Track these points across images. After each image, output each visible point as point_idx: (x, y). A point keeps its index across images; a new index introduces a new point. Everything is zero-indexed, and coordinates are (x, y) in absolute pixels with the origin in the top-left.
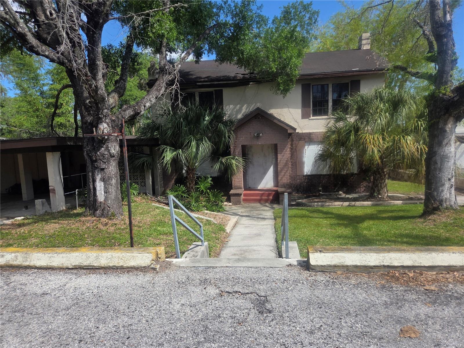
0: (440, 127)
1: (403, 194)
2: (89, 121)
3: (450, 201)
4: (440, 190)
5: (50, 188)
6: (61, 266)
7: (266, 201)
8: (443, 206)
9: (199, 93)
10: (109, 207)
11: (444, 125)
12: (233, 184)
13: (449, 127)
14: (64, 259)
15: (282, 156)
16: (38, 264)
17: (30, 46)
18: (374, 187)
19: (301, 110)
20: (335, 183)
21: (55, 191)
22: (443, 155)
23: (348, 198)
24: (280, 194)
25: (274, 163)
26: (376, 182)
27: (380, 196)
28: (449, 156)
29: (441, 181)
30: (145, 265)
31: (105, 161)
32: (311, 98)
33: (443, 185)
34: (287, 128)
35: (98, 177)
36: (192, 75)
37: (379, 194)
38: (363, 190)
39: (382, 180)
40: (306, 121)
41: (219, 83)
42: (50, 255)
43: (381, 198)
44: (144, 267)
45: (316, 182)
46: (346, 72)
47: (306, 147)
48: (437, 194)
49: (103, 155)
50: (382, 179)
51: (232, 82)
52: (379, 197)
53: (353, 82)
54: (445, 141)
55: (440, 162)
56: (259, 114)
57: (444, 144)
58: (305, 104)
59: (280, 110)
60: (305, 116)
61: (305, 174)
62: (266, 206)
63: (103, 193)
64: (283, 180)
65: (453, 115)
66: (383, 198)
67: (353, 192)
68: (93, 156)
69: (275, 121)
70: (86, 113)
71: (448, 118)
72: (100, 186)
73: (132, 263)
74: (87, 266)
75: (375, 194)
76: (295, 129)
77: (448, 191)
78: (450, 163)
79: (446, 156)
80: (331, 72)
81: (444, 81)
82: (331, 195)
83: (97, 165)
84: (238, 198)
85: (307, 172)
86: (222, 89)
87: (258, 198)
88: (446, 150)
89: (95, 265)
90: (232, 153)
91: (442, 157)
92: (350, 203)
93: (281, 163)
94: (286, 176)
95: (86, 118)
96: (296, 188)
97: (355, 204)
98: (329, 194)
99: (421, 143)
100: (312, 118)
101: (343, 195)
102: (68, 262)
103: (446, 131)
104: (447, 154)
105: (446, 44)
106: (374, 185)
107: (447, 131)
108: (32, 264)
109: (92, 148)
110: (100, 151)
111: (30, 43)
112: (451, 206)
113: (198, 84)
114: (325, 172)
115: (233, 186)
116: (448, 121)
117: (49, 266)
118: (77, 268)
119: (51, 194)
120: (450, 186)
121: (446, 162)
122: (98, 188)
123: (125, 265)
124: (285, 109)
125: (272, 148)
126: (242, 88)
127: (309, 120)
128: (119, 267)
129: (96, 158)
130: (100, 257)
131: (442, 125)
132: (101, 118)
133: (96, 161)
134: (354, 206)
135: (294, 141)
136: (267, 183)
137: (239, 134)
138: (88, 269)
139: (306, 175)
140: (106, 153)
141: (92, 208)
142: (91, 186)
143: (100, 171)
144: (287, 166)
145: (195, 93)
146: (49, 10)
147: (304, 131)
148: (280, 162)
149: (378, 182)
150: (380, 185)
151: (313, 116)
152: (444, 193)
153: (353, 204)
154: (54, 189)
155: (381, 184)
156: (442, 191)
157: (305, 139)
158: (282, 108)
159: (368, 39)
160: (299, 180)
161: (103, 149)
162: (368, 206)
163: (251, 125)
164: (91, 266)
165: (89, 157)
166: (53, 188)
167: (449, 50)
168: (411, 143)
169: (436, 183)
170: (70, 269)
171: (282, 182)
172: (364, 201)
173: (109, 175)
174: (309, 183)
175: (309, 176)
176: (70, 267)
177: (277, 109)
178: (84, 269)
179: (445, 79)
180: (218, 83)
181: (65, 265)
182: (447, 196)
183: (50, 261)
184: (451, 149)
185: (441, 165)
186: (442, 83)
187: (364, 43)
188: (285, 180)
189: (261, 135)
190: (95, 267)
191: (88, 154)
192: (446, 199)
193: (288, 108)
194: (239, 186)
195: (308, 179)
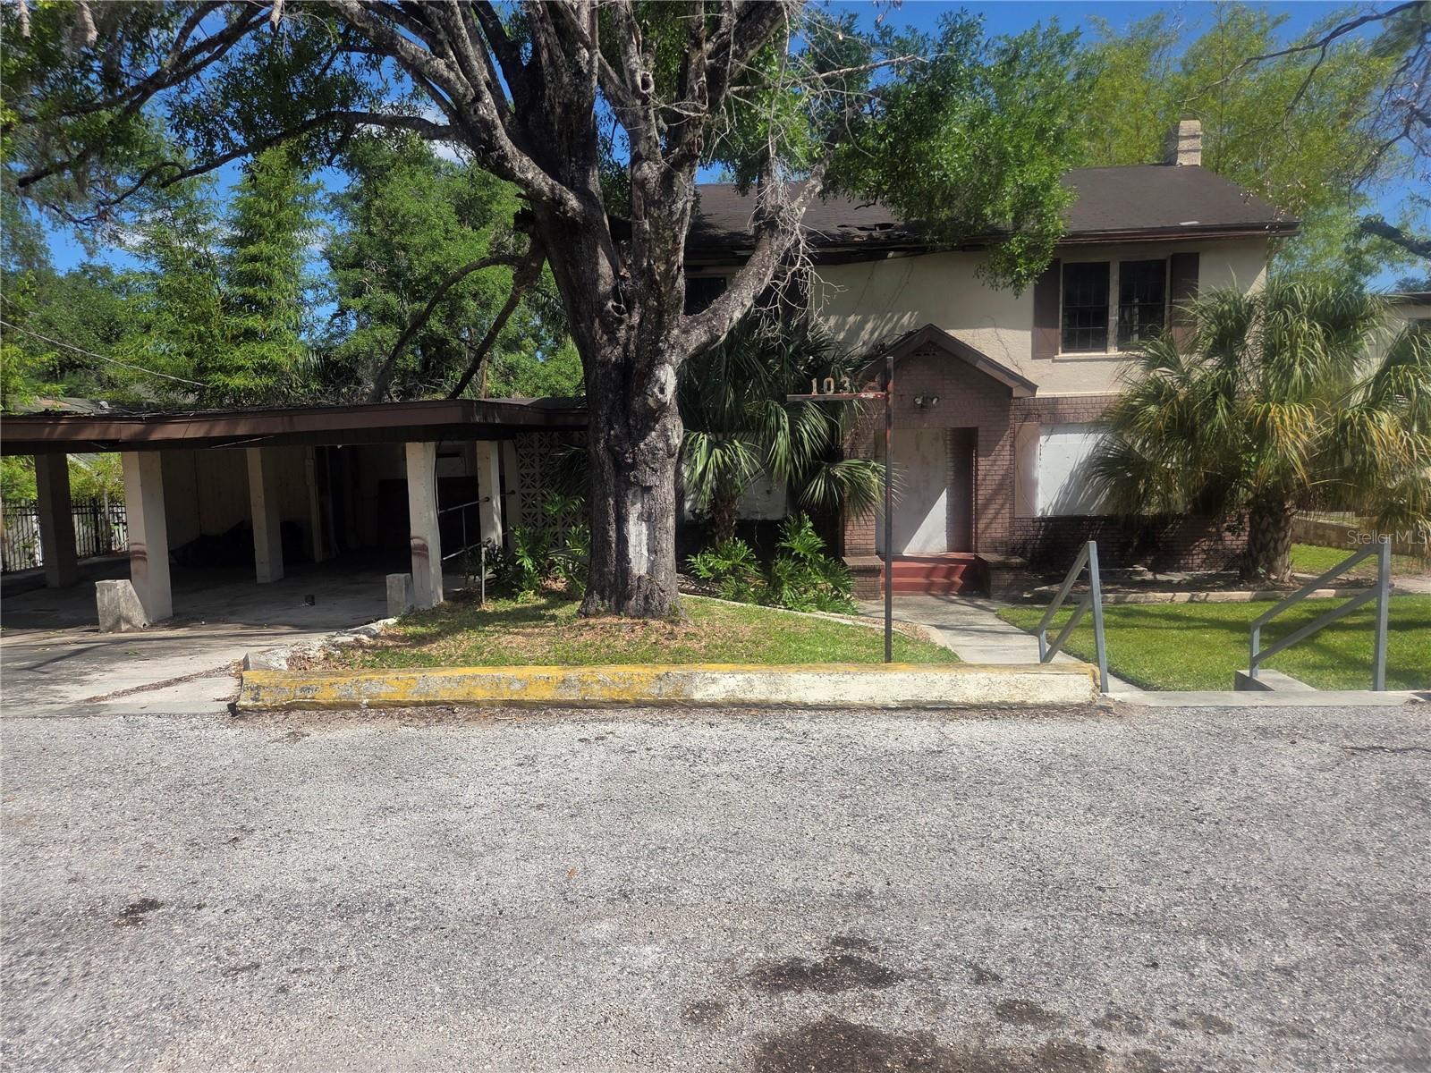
1: (1311, 573)
2: (614, 359)
5: (413, 542)
6: (869, 702)
7: (947, 589)
10: (663, 591)
12: (847, 542)
14: (874, 686)
15: (990, 463)
16: (811, 698)
17: (499, 156)
18: (1255, 553)
19: (1029, 333)
20: (1122, 541)
21: (427, 550)
23: (1170, 582)
24: (993, 569)
25: (949, 482)
26: (1260, 536)
27: (1273, 577)
30: (1080, 701)
31: (657, 466)
32: (1061, 298)
34: (1010, 383)
35: (634, 511)
36: (710, 226)
37: (1271, 570)
38: (1198, 561)
39: (1278, 533)
40: (1044, 364)
42: (833, 678)
43: (1276, 580)
44: (1079, 705)
45: (1069, 537)
46: (1163, 230)
47: (1043, 439)
49: (653, 451)
50: (1281, 529)
51: (840, 250)
52: (1270, 579)
53: (1176, 258)
56: (932, 343)
58: (1042, 317)
59: (971, 332)
60: (1040, 351)
61: (1039, 514)
62: (953, 602)
63: (645, 553)
64: (993, 530)
66: (1283, 581)
68: (626, 453)
69: (980, 365)
70: (605, 337)
72: (637, 533)
73: (1046, 696)
74: (935, 703)
75: (1261, 571)
76: (1033, 388)
83: (635, 477)
84: (873, 579)
85: (1043, 510)
87: (921, 580)
89: (955, 700)
94: (1000, 521)
95: (603, 351)
99: (1415, 429)
100: (1061, 355)
101: (1149, 576)
102: (884, 694)
106: (1255, 545)
108: (794, 698)
109: (625, 431)
110: (647, 441)
111: (501, 147)
114: (1093, 510)
115: (846, 547)
117: (838, 703)
118: (908, 709)
119: (415, 561)
122: (632, 540)
123: (1030, 701)
124: (984, 330)
125: (945, 441)
126: (866, 266)
127: (1054, 361)
128: (1014, 704)
129: (634, 458)
130: (960, 683)
132: (661, 352)
133: (633, 466)
134: (1205, 601)
136: (927, 541)
138: (937, 709)
139: (1042, 519)
140: (661, 445)
141: (611, 592)
142: (613, 534)
143: (639, 493)
145: (725, 279)
146: (642, 73)
147: (1039, 394)
148: (985, 480)
149: (1269, 536)
150: (1272, 545)
151: (1063, 352)
154: (424, 545)
155: (1276, 542)
157: (1039, 416)
158: (978, 327)
159: (1195, 137)
160: (1019, 533)
161: (653, 433)
162: (1240, 603)
163: (905, 372)
164: (945, 702)
165: (613, 454)
166: (421, 542)
168: (1392, 431)
170: (892, 709)
171: (987, 535)
172: (1228, 587)
173: (664, 505)
174: (1050, 541)
175: (1050, 519)
176: (893, 705)
178: (926, 709)
181: (879, 701)
183: (839, 692)
187: (1185, 148)
188: (998, 531)
189: (934, 402)
190: (955, 704)
191: (609, 448)
193: (995, 326)
194: (863, 547)
195: (1046, 528)
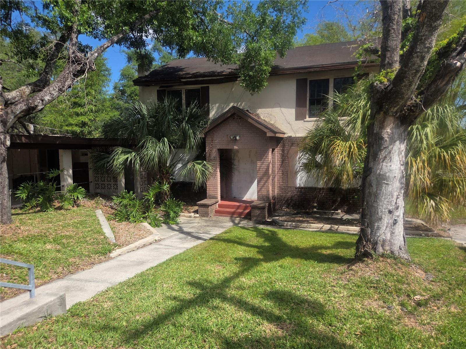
0: (375, 132)
3: (391, 244)
4: (376, 227)
8: (378, 251)
9: (186, 90)
11: (379, 130)
12: (207, 193)
13: (387, 132)
20: (333, 199)
22: (380, 175)
28: (389, 176)
29: (378, 214)
32: (308, 95)
33: (380, 219)
40: (301, 123)
41: (204, 79)
45: (311, 196)
48: (372, 231)
51: (218, 78)
54: (383, 154)
55: (377, 185)
56: (235, 114)
57: (381, 157)
58: (300, 103)
59: (271, 109)
60: (299, 117)
61: (298, 186)
64: (263, 192)
65: (391, 114)
67: (356, 212)
71: (385, 118)
77: (388, 229)
78: (390, 186)
79: (383, 175)
80: (330, 64)
81: (386, 62)
82: (325, 213)
84: (206, 209)
85: (300, 184)
86: (209, 87)
87: (232, 210)
88: (384, 167)
90: (207, 157)
91: (378, 177)
92: (331, 227)
93: (261, 172)
94: (266, 187)
96: (286, 201)
97: (339, 229)
98: (323, 212)
100: (308, 119)
103: (382, 138)
104: (386, 173)
105: (391, 6)
107: (384, 138)
112: (392, 252)
113: (182, 80)
114: (321, 184)
115: (207, 195)
116: (385, 123)
120: (391, 221)
121: (384, 185)
124: (276, 109)
126: (230, 84)
127: (304, 121)
131: (378, 129)
135: (286, 147)
136: (253, 194)
137: (215, 136)
139: (299, 188)
144: (266, 176)
145: (181, 90)
147: (298, 135)
151: (309, 117)
152: (381, 231)
153: (336, 228)
156: (379, 228)
157: (298, 144)
158: (274, 108)
160: (290, 193)
163: (228, 126)
167: (394, 14)
169: (371, 216)
171: (261, 194)
174: (302, 197)
175: (302, 188)
177: (268, 108)
179: (389, 59)
180: (202, 79)
182: (386, 237)
184: (392, 166)
185: (377, 190)
186: (384, 65)
188: (265, 192)
189: (238, 138)
192: (384, 241)
193: (280, 107)
194: (214, 195)
195: (301, 192)
